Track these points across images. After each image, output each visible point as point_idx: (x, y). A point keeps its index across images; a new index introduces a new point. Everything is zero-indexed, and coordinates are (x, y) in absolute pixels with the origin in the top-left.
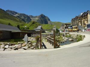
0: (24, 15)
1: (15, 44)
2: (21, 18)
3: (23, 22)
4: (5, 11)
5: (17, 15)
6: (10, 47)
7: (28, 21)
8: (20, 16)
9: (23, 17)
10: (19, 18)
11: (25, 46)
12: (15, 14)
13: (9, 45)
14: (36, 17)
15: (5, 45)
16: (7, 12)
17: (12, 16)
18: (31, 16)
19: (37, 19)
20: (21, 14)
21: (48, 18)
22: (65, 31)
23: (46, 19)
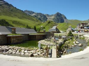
0: (40, 14)
1: (31, 50)
2: (37, 18)
3: (39, 21)
4: (24, 11)
5: (34, 14)
6: (28, 52)
7: (44, 20)
8: (37, 16)
9: (39, 16)
10: (36, 18)
11: (38, 52)
12: (32, 14)
13: (27, 51)
14: (52, 15)
15: (25, 50)
16: (25, 12)
17: (30, 15)
18: (47, 15)
19: (53, 17)
20: (37, 14)
21: (64, 16)
22: (81, 31)
23: (62, 18)
